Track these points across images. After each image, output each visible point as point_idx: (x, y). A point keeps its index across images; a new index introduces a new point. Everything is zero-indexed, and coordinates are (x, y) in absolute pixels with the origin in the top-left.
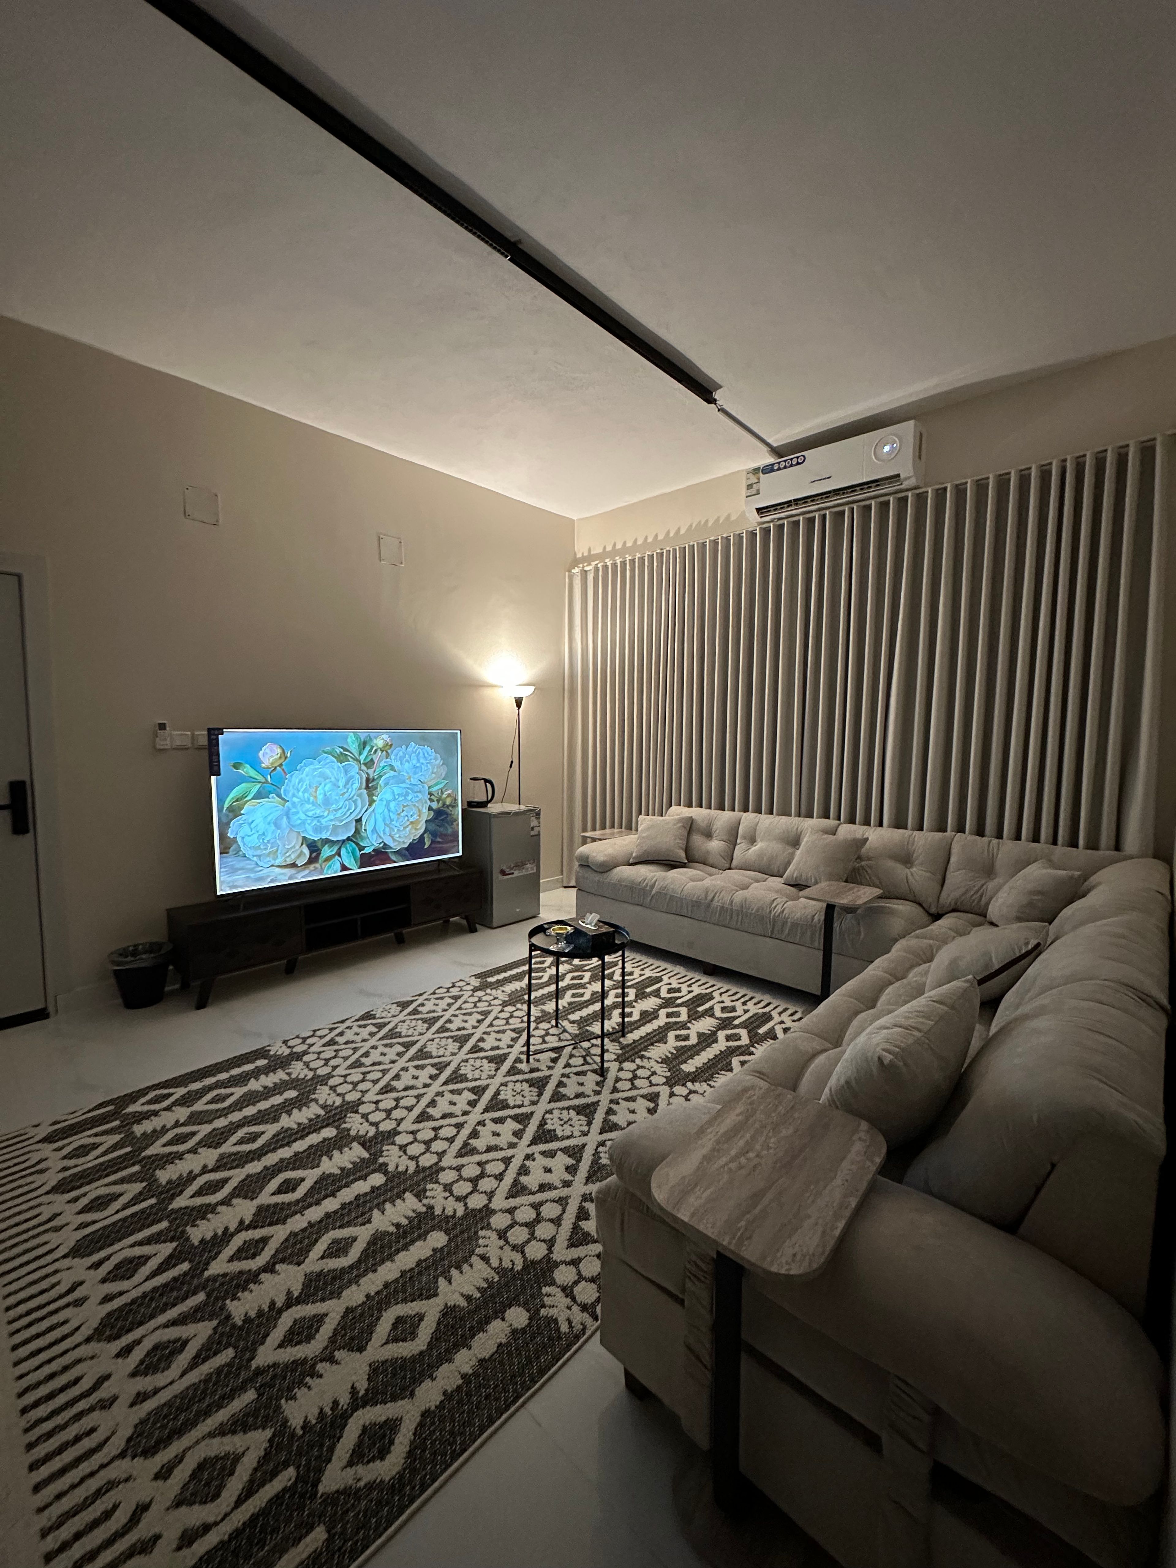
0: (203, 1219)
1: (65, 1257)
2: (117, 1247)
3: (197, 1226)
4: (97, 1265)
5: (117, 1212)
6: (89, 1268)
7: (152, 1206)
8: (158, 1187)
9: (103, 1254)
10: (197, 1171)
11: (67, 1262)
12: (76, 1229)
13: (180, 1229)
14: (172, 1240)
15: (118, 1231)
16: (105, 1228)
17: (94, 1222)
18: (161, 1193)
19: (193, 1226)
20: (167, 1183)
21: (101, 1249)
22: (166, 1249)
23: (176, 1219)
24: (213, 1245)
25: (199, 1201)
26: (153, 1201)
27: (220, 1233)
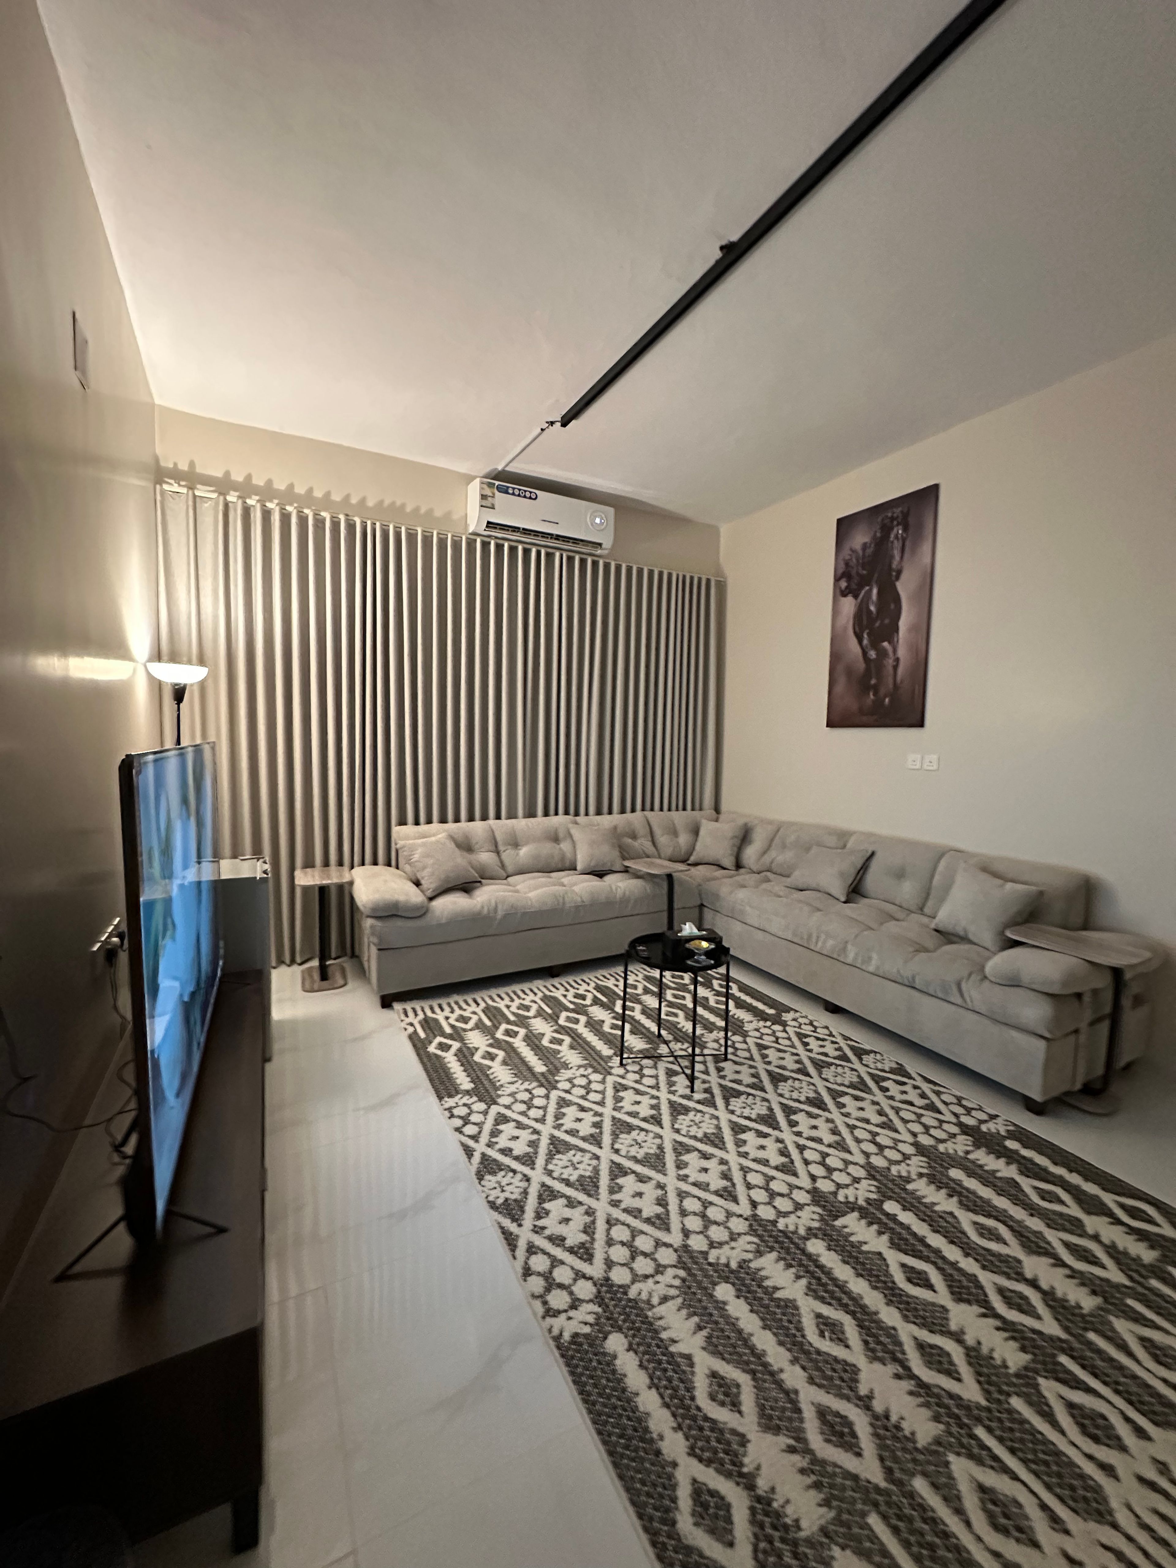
0: (992, 1358)
1: (1115, 1526)
2: (1071, 1452)
3: (1004, 1361)
4: (1108, 1469)
5: (1015, 1478)
6: (1117, 1478)
7: (990, 1430)
8: (951, 1434)
9: (1089, 1468)
10: (907, 1385)
11: (1123, 1518)
12: (1067, 1532)
13: (1014, 1380)
14: (1036, 1386)
15: (1046, 1463)
16: (1048, 1487)
17: (1044, 1507)
18: (961, 1425)
19: (1006, 1367)
20: (940, 1422)
21: (1083, 1477)
22: (1049, 1388)
23: (1001, 1392)
24: (1024, 1338)
25: (964, 1370)
26: (980, 1432)
27: (1006, 1335)
